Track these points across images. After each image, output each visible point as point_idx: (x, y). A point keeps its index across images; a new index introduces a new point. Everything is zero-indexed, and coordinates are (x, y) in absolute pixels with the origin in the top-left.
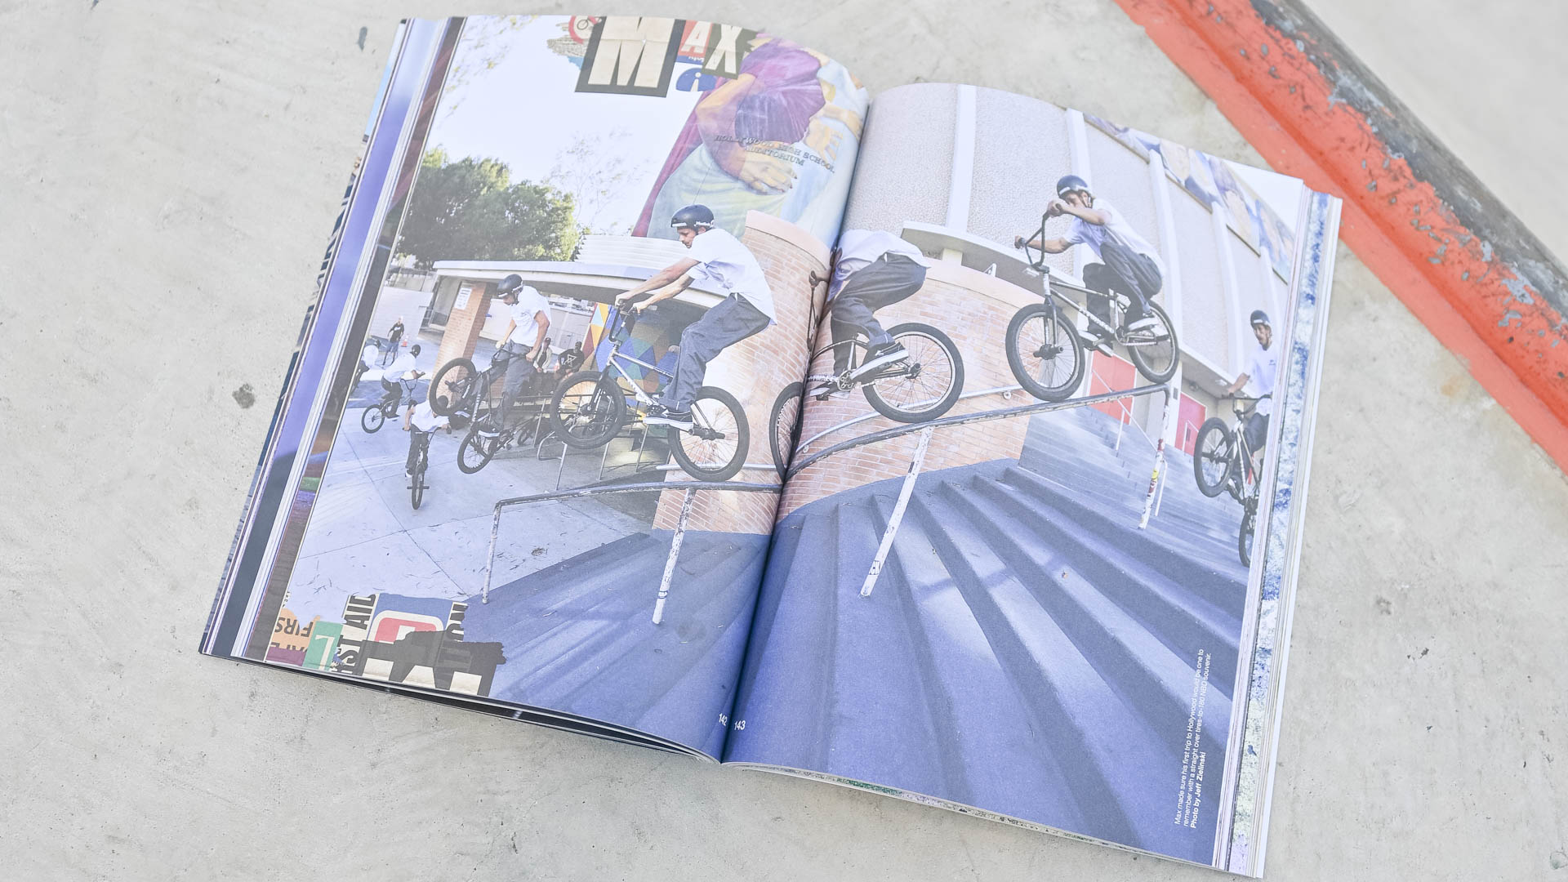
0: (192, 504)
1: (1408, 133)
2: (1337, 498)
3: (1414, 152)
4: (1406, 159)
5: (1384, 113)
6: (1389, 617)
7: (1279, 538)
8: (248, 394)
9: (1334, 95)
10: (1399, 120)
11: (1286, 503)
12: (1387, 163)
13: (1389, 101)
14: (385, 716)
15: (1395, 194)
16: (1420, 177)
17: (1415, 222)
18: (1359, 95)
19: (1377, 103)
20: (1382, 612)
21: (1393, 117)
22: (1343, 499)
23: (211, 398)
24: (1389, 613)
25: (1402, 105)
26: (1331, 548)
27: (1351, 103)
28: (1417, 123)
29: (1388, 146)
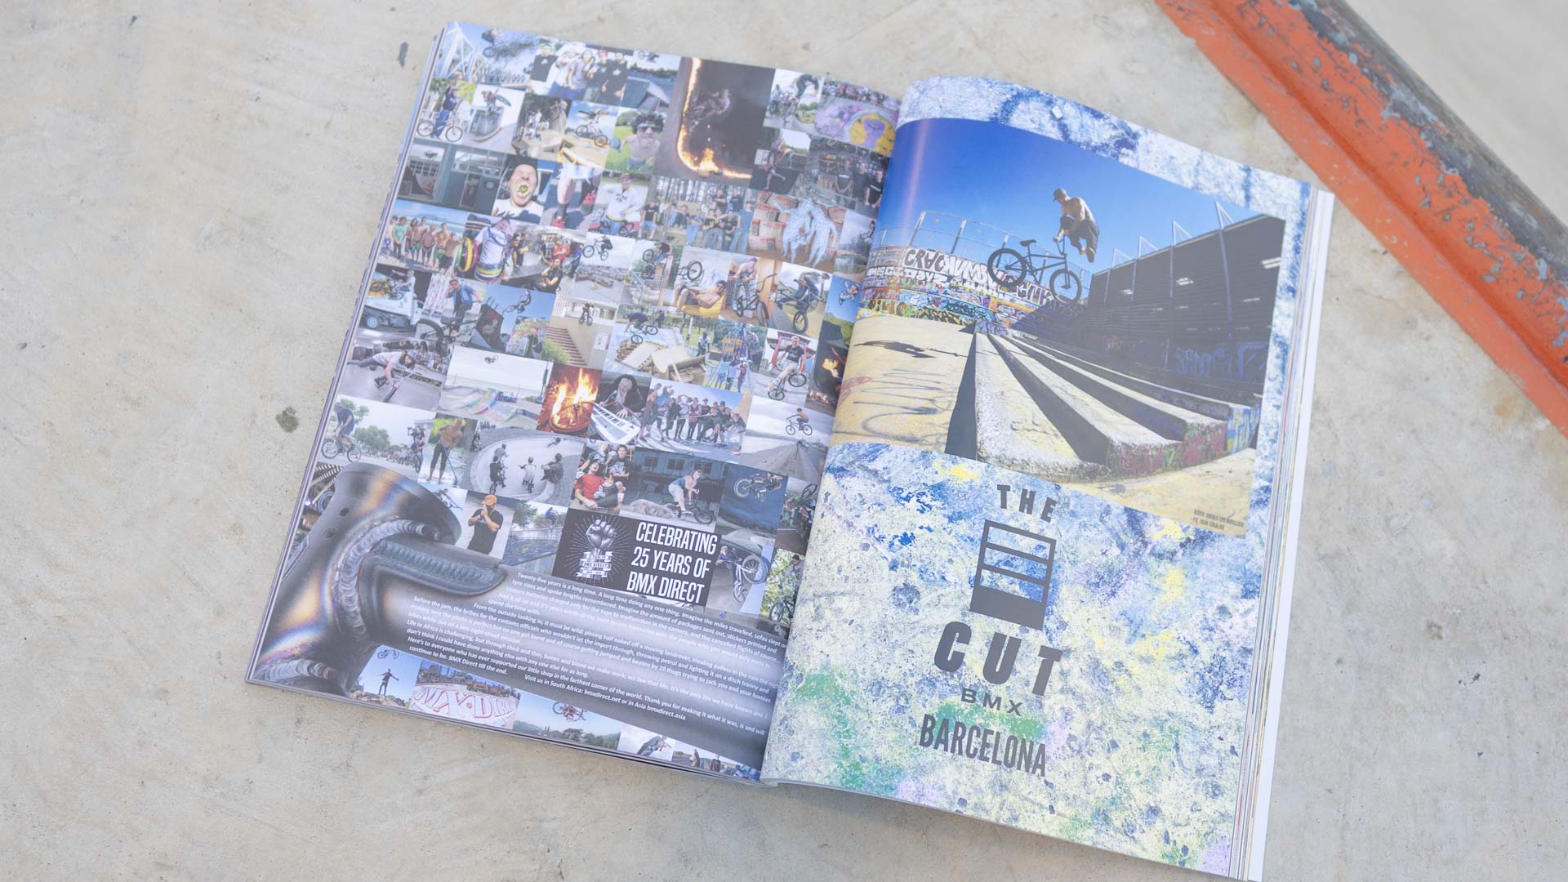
0: (237, 529)
1: (1463, 148)
2: (1388, 520)
3: (1469, 167)
4: (1460, 174)
5: (1438, 127)
6: (1440, 641)
7: (1260, 537)
8: (291, 418)
9: (1388, 108)
10: (1453, 135)
11: (1266, 500)
12: (1441, 178)
13: (1444, 114)
14: (431, 743)
15: (1448, 211)
16: (1474, 194)
17: (1469, 239)
18: (1412, 107)
19: (1431, 117)
20: (1433, 637)
21: (1448, 132)
22: (1394, 522)
23: (254, 422)
24: (1441, 638)
25: (1457, 119)
26: (1382, 571)
27: (1404, 118)
28: (1473, 138)
29: (1441, 162)
